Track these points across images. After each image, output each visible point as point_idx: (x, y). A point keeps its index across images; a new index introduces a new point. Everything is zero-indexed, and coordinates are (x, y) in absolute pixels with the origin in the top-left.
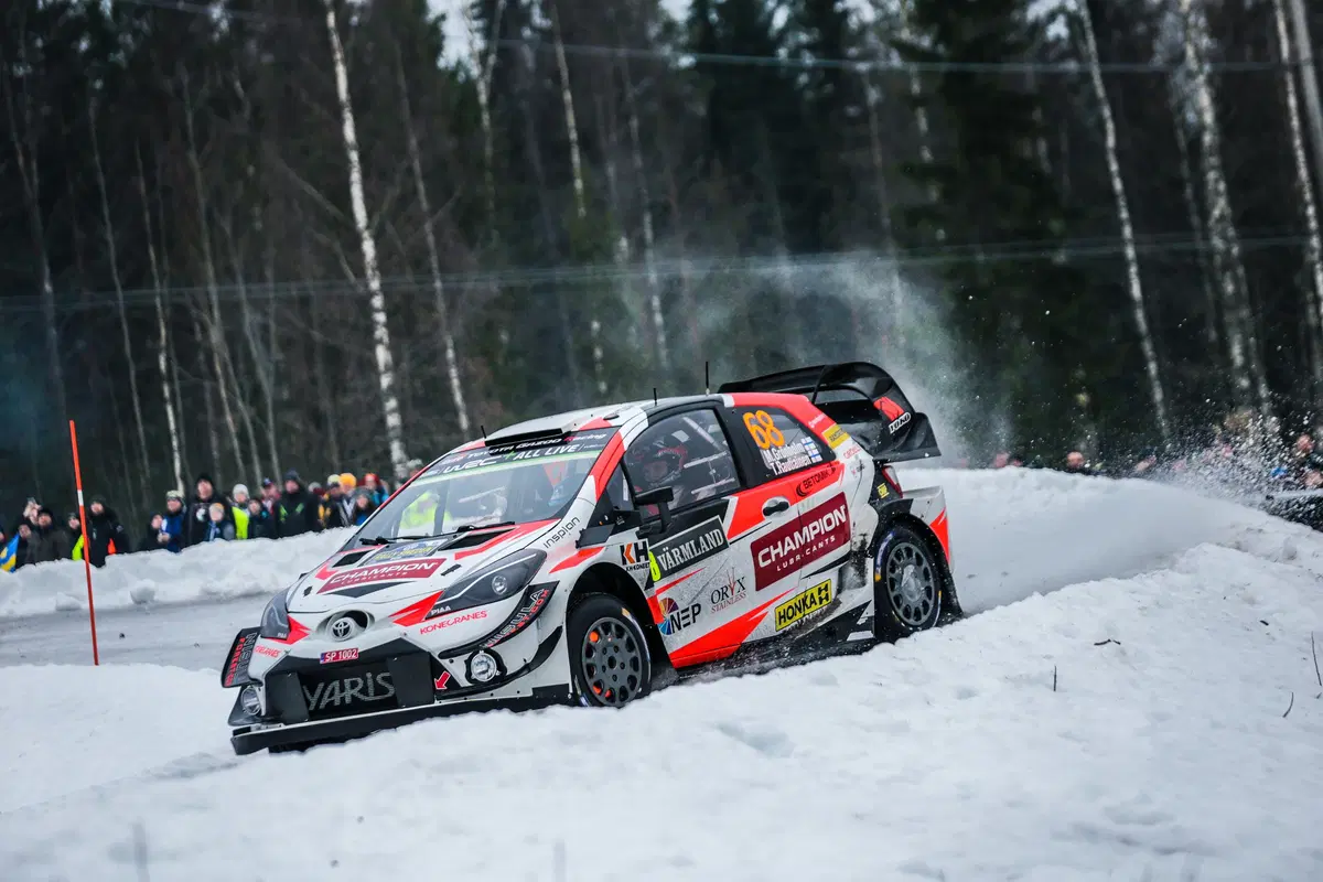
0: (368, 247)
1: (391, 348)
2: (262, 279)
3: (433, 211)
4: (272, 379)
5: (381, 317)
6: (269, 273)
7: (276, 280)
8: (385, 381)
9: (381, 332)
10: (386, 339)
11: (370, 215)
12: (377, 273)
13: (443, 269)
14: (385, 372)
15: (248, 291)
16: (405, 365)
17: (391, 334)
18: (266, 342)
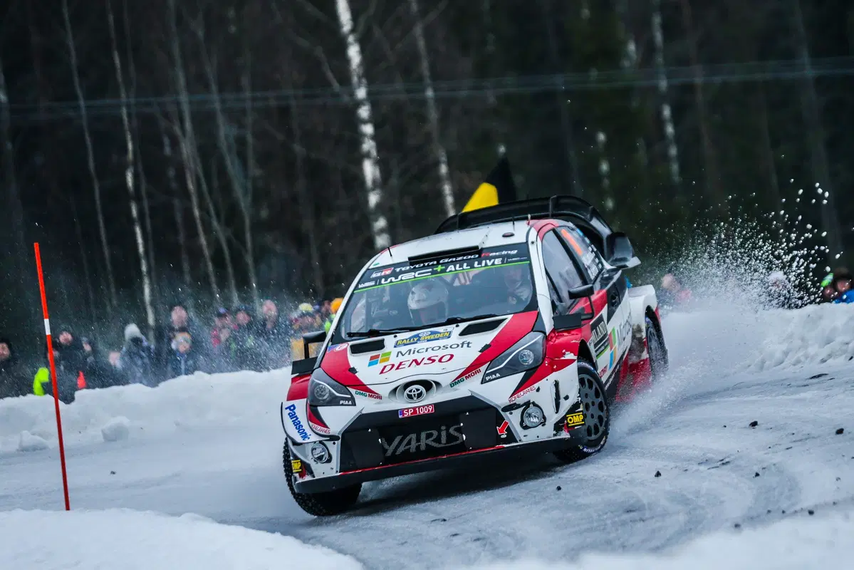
0: (354, 53)
1: (381, 163)
2: (238, 88)
3: (424, 13)
4: (249, 198)
5: (368, 129)
6: (245, 81)
7: (254, 88)
8: (373, 199)
9: (368, 145)
10: (374, 153)
11: (355, 17)
12: (364, 81)
13: (436, 76)
14: (373, 189)
15: (223, 101)
16: (394, 181)
17: (380, 148)
18: (242, 157)
